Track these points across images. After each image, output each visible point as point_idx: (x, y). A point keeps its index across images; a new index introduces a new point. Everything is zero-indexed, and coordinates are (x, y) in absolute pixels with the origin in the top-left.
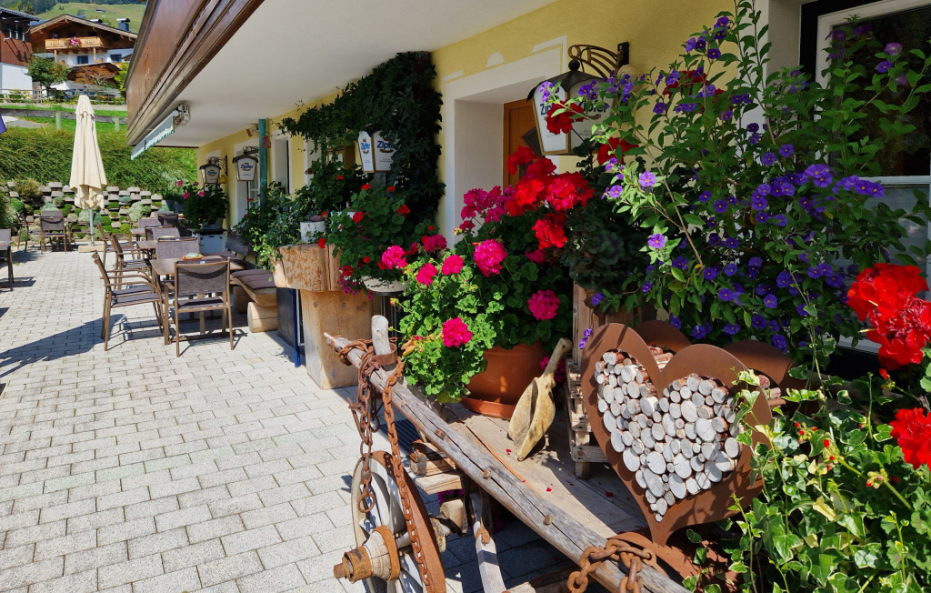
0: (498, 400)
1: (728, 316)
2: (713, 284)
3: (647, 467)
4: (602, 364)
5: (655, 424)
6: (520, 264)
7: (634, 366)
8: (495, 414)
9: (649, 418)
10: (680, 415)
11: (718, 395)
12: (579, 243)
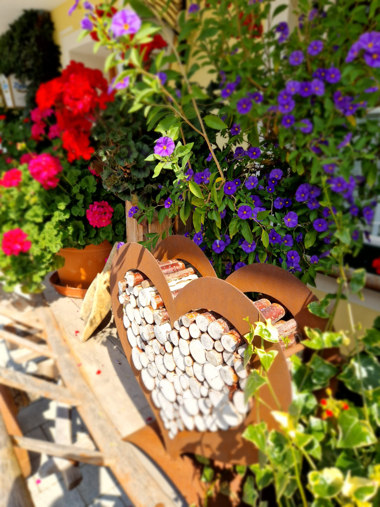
0: (80, 286)
1: (246, 233)
2: (233, 199)
3: (160, 389)
4: (124, 284)
5: (166, 354)
6: (80, 178)
7: (151, 289)
8: (77, 297)
9: (162, 345)
10: (188, 353)
11: (228, 342)
12: (106, 154)
